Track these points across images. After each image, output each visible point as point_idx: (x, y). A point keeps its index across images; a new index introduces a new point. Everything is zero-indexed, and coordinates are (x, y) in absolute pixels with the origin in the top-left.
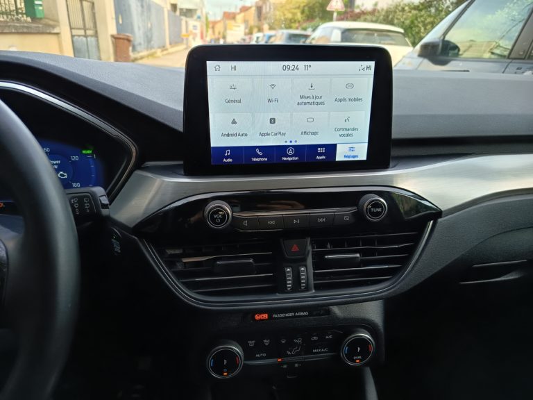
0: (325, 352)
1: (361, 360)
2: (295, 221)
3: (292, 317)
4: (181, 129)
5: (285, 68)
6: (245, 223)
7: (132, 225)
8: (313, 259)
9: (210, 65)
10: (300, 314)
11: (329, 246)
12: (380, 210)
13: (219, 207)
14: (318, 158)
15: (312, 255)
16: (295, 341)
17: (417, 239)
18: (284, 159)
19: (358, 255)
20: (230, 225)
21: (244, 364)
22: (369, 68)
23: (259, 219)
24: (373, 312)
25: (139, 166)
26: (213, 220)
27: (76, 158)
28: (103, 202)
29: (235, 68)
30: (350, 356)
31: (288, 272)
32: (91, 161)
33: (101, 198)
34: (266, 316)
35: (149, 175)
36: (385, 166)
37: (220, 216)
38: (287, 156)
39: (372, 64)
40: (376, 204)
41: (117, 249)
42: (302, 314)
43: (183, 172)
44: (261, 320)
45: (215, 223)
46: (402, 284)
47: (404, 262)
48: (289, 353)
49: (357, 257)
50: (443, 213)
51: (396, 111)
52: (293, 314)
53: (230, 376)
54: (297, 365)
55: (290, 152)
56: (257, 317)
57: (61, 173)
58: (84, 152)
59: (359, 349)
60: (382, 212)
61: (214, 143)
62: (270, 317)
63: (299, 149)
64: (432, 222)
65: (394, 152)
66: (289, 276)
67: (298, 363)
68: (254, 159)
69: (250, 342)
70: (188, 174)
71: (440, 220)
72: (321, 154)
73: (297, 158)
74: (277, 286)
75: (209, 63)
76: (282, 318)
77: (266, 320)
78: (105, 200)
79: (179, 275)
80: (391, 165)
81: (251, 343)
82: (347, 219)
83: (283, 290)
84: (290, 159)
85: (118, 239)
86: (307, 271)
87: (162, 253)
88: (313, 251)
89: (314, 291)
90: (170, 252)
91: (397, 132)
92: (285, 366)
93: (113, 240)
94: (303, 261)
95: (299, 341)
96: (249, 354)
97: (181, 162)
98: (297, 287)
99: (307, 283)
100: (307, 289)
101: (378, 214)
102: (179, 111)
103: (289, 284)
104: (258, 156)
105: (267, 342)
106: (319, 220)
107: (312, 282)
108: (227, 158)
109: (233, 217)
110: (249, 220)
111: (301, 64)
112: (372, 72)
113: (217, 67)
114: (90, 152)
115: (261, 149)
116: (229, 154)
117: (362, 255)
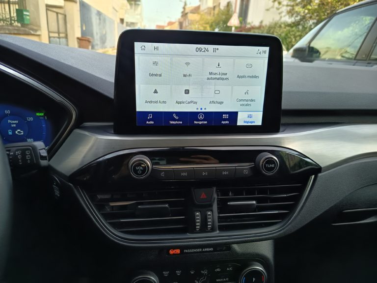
0: (226, 281)
2: (204, 174)
3: (200, 252)
4: (112, 96)
5: (200, 49)
6: (162, 174)
7: (68, 174)
8: (218, 204)
9: (138, 46)
10: (206, 250)
11: (230, 194)
12: (273, 166)
13: (142, 161)
14: (223, 122)
15: (217, 201)
16: (202, 272)
17: (301, 190)
18: (196, 122)
19: (254, 202)
20: (150, 175)
22: (265, 52)
23: (174, 171)
24: (266, 249)
25: (78, 125)
26: (136, 171)
27: (31, 119)
28: (42, 154)
29: (157, 48)
31: (198, 216)
32: (43, 122)
33: (41, 151)
34: (178, 251)
35: (87, 133)
36: (277, 131)
37: (141, 168)
38: (198, 120)
39: (267, 49)
40: (270, 161)
41: (57, 193)
42: (208, 249)
43: (113, 132)
44: (174, 254)
45: (137, 174)
46: (290, 226)
47: (292, 208)
48: (197, 282)
49: (253, 204)
50: (322, 170)
51: (285, 88)
52: (201, 250)
55: (201, 117)
56: (171, 252)
57: (19, 130)
58: (38, 114)
59: (254, 279)
60: (274, 168)
61: (139, 108)
62: (182, 252)
63: (208, 115)
64: (313, 176)
65: (283, 120)
66: (198, 219)
68: (171, 122)
69: (164, 272)
70: (118, 132)
71: (320, 175)
72: (225, 120)
73: (206, 122)
74: (188, 227)
75: (136, 44)
76: (192, 253)
77: (178, 254)
78: (44, 153)
79: (106, 216)
80: (281, 129)
81: (166, 273)
82: (246, 172)
83: (193, 231)
84: (200, 123)
85: (57, 185)
86: (213, 215)
87: (93, 198)
88: (218, 198)
89: (218, 232)
90: (99, 197)
91: (286, 104)
93: (54, 186)
94: (209, 207)
95: (205, 272)
97: (112, 124)
98: (204, 229)
99: (213, 225)
100: (213, 230)
101: (271, 169)
102: (112, 83)
103: (198, 226)
104: (175, 120)
105: (178, 273)
106: (224, 173)
107: (217, 224)
108: (149, 120)
109: (152, 169)
110: (166, 171)
111: (211, 47)
112: (267, 55)
113: (143, 47)
114: (42, 114)
115: (177, 113)
116: (151, 117)
117: (258, 202)
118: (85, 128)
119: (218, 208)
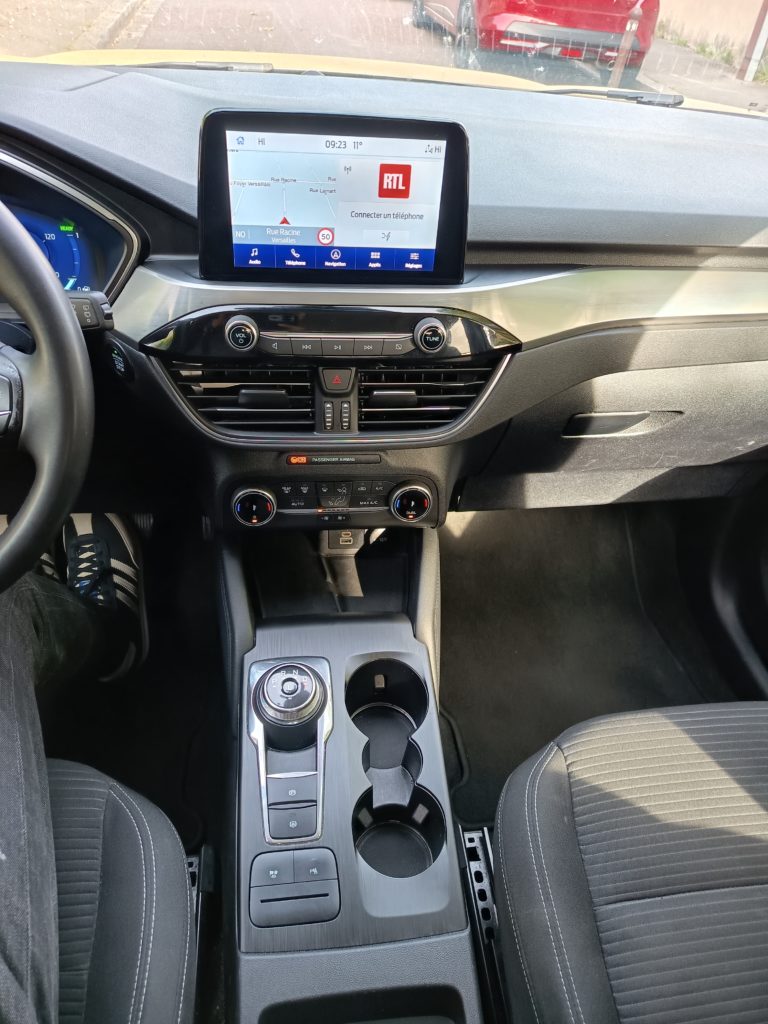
0: (374, 506)
1: (415, 516)
2: (336, 348)
3: (336, 462)
4: (194, 213)
5: (329, 144)
6: (275, 345)
7: (138, 339)
8: (359, 394)
9: (232, 137)
10: (344, 459)
11: (383, 380)
12: (437, 339)
13: (243, 325)
14: (371, 265)
15: (359, 389)
16: (339, 490)
17: (487, 376)
18: (327, 264)
19: (413, 393)
20: (255, 346)
21: (277, 513)
22: (438, 149)
23: (291, 342)
24: (432, 461)
25: (141, 261)
26: (236, 340)
27: (51, 237)
28: (105, 311)
29: (262, 141)
30: (403, 511)
31: (328, 408)
32: (73, 242)
33: (103, 306)
34: (303, 460)
35: (155, 274)
36: (454, 278)
37: (243, 336)
38: (331, 260)
39: (443, 144)
40: (434, 332)
41: (120, 366)
42: (347, 459)
43: (198, 274)
44: (297, 463)
45: (237, 343)
47: (468, 404)
48: (331, 504)
49: (412, 396)
50: (525, 346)
52: (336, 459)
53: (260, 524)
54: (340, 518)
55: (336, 256)
56: (294, 460)
58: (63, 228)
59: (413, 503)
60: (438, 342)
61: (238, 238)
62: (309, 462)
63: (347, 253)
64: (509, 355)
66: (329, 413)
67: (342, 515)
68: (289, 263)
69: (284, 488)
70: (209, 274)
71: (518, 354)
72: (375, 261)
73: (344, 264)
74: (310, 424)
75: (229, 133)
76: (324, 463)
77: (302, 464)
78: (108, 309)
79: (196, 404)
80: (466, 277)
81: (287, 490)
82: (398, 347)
83: (324, 429)
84: (335, 264)
85: (120, 354)
86: (350, 408)
87: (174, 375)
88: (360, 385)
89: (358, 432)
90: (184, 373)
91: (476, 233)
92: (327, 518)
93: (115, 356)
94: (346, 397)
95: (343, 490)
96: (283, 501)
97: (196, 258)
98: (338, 426)
99: (350, 422)
100: (350, 429)
101: (433, 344)
102: (192, 187)
103: (329, 422)
104: (294, 259)
105: (305, 489)
106: (366, 348)
107: (355, 423)
108: (254, 258)
109: (259, 338)
110: (280, 342)
111: (350, 140)
112: (443, 154)
113: (240, 140)
114: (70, 229)
115: (298, 249)
116: (256, 254)
117: (418, 393)
118: (153, 266)
119: (359, 399)
